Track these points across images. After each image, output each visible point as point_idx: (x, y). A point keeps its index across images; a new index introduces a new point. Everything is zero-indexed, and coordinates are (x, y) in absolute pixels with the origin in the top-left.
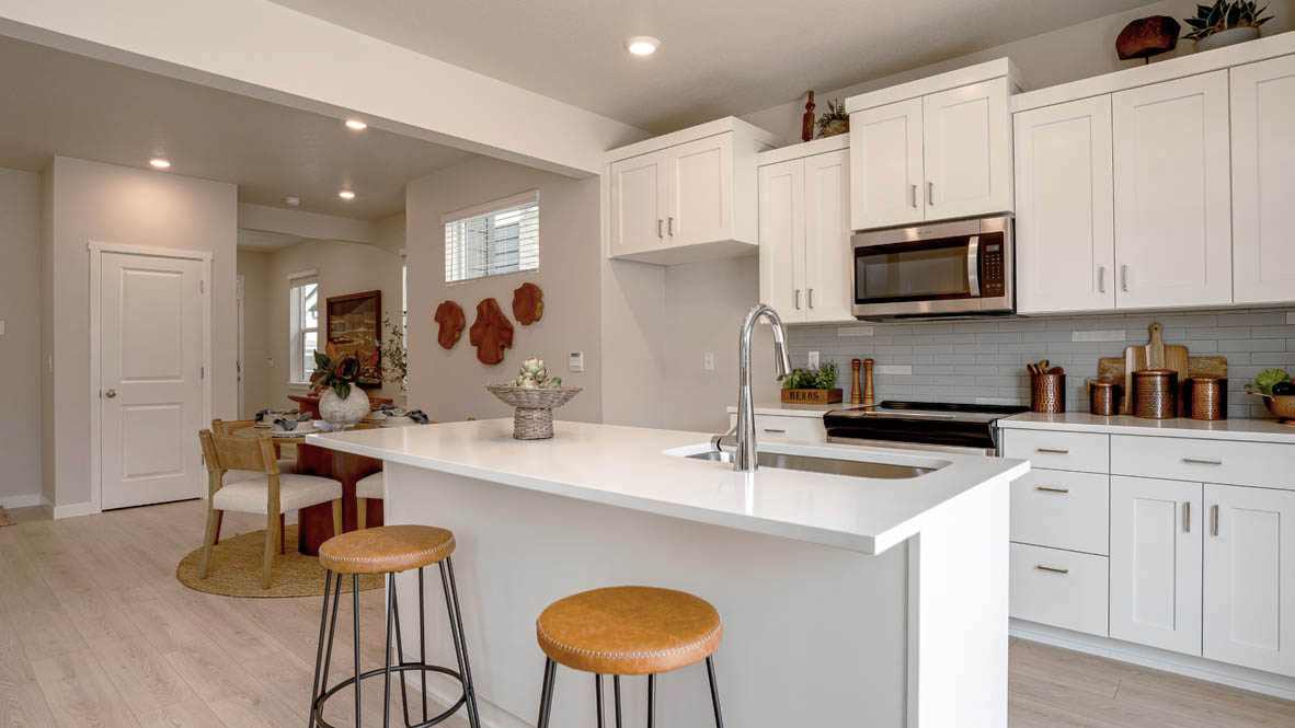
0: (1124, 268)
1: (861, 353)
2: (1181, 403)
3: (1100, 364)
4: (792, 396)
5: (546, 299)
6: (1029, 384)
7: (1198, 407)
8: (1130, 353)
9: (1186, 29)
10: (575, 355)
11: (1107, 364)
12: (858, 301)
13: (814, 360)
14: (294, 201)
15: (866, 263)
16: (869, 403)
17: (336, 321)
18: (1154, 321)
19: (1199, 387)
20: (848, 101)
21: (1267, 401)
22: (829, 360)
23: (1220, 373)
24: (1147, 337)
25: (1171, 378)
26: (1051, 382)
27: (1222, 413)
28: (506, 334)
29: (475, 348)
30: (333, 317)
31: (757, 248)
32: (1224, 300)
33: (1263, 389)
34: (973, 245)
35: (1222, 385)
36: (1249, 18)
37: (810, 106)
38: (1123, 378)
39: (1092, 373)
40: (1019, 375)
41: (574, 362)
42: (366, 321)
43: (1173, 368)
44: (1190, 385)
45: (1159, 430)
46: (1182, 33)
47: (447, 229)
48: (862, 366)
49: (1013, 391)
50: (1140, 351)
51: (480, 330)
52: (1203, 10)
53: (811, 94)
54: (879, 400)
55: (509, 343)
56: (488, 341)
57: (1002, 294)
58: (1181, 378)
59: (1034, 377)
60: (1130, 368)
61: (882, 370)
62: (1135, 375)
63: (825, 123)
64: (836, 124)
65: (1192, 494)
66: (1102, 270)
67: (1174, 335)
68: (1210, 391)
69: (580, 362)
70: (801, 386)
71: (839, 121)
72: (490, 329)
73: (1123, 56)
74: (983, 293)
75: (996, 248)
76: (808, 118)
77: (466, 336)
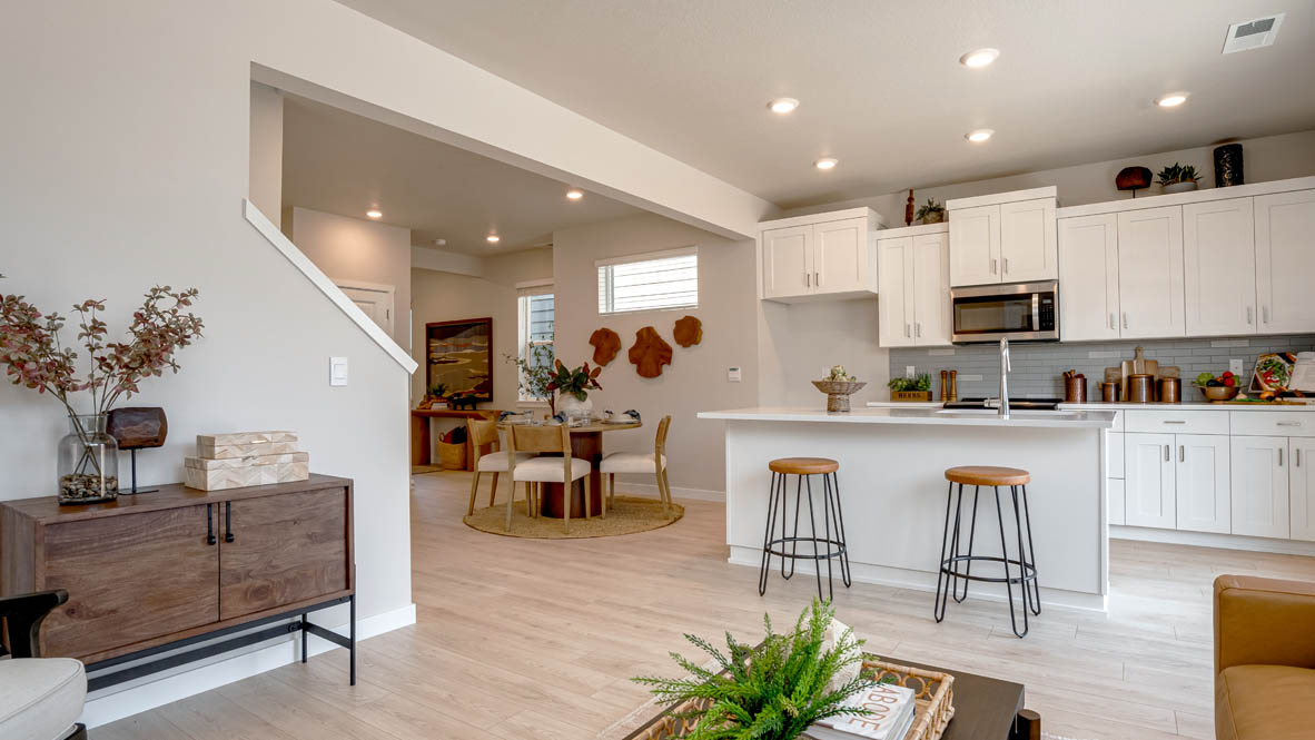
0: (1124, 316)
1: (948, 367)
2: (1157, 393)
3: (1106, 372)
4: (900, 395)
5: (703, 328)
6: (1064, 385)
7: (1165, 396)
8: (1124, 364)
9: (1156, 178)
10: (734, 369)
11: (1110, 372)
12: (956, 333)
13: (911, 372)
14: (442, 242)
15: (961, 308)
16: (954, 399)
17: (436, 344)
18: (1138, 345)
19: (1166, 383)
20: (948, 202)
21: (1203, 391)
22: (925, 372)
23: (1176, 376)
24: (1134, 354)
25: (1150, 378)
26: (1078, 382)
27: (1178, 399)
28: (665, 354)
29: (635, 366)
30: (432, 340)
31: (877, 295)
32: (1181, 334)
33: (1201, 384)
34: (1035, 299)
35: (1178, 382)
36: (1191, 177)
37: (911, 199)
38: (1121, 380)
39: (1101, 378)
40: (1056, 380)
41: (732, 375)
42: (474, 344)
43: (1150, 373)
44: (1161, 382)
45: (1144, 406)
46: (1153, 180)
47: (600, 271)
48: (948, 375)
49: (1051, 390)
50: (1130, 364)
51: (640, 351)
52: (1167, 169)
53: (911, 192)
54: (960, 397)
55: (668, 361)
56: (648, 360)
57: (1053, 329)
58: (1156, 379)
59: (1068, 379)
60: (1125, 375)
61: (961, 378)
62: (1130, 378)
63: (923, 213)
64: (933, 215)
65: (1169, 440)
66: (1112, 316)
67: (1148, 353)
68: (1172, 386)
69: (738, 375)
70: (907, 389)
71: (936, 214)
72: (650, 350)
73: (1120, 187)
74: (1042, 328)
75: (1049, 301)
76: (909, 208)
77: (623, 356)
